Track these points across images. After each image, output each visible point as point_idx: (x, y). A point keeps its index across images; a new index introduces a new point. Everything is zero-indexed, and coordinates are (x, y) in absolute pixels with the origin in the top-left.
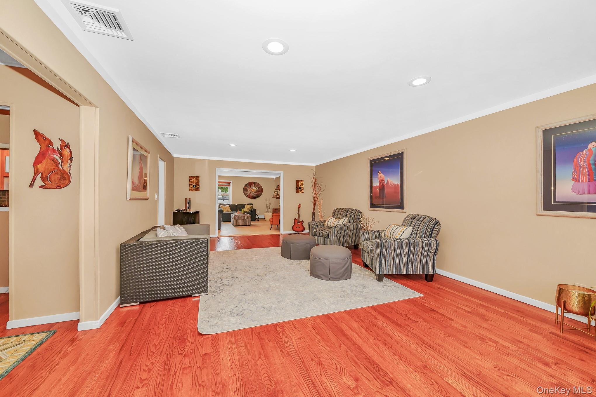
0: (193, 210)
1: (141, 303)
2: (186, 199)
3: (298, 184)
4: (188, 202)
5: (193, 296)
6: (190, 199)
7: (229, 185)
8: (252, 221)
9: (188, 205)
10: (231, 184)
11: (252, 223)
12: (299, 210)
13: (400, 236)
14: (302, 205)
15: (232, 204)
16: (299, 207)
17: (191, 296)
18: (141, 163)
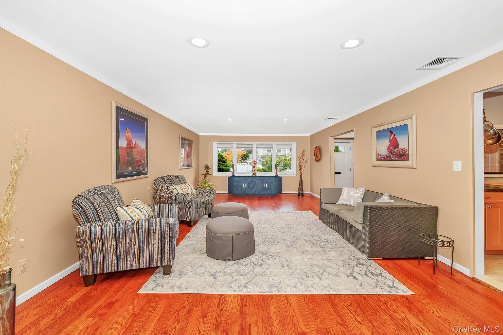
18: (393, 136)
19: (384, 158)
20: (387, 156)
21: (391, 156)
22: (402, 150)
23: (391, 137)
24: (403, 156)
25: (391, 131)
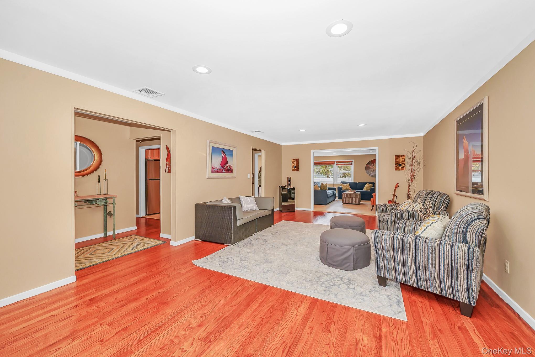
0: (292, 186)
1: (202, 241)
2: (288, 178)
3: (397, 160)
4: (289, 180)
5: (225, 244)
6: (290, 177)
7: (351, 164)
8: (362, 200)
9: (289, 182)
10: (353, 163)
11: (362, 202)
12: (395, 190)
13: (422, 233)
14: (400, 185)
15: (354, 182)
16: (396, 187)
17: (224, 244)
18: (224, 155)
19: (218, 171)
20: (220, 170)
21: (222, 170)
22: (229, 166)
23: (223, 155)
24: (229, 170)
25: (223, 151)
